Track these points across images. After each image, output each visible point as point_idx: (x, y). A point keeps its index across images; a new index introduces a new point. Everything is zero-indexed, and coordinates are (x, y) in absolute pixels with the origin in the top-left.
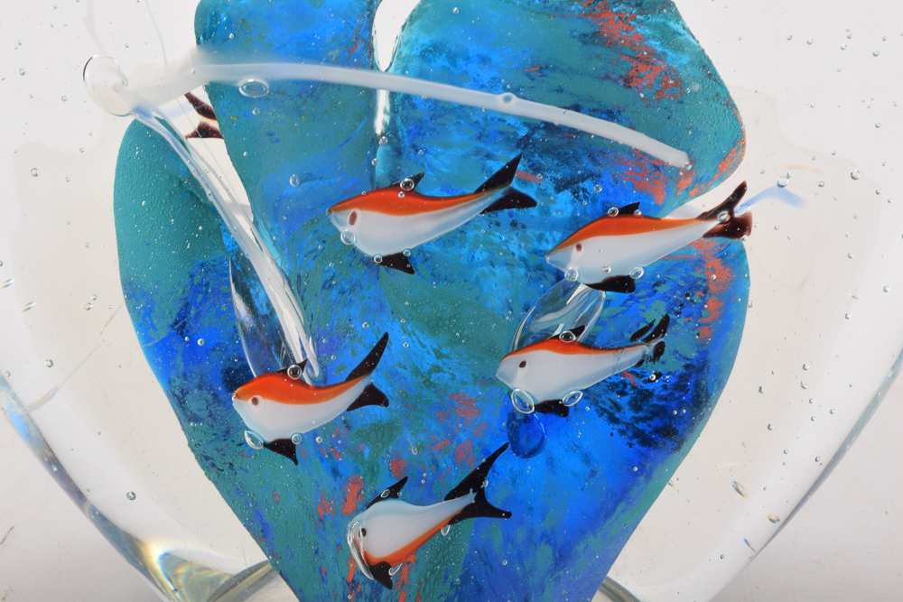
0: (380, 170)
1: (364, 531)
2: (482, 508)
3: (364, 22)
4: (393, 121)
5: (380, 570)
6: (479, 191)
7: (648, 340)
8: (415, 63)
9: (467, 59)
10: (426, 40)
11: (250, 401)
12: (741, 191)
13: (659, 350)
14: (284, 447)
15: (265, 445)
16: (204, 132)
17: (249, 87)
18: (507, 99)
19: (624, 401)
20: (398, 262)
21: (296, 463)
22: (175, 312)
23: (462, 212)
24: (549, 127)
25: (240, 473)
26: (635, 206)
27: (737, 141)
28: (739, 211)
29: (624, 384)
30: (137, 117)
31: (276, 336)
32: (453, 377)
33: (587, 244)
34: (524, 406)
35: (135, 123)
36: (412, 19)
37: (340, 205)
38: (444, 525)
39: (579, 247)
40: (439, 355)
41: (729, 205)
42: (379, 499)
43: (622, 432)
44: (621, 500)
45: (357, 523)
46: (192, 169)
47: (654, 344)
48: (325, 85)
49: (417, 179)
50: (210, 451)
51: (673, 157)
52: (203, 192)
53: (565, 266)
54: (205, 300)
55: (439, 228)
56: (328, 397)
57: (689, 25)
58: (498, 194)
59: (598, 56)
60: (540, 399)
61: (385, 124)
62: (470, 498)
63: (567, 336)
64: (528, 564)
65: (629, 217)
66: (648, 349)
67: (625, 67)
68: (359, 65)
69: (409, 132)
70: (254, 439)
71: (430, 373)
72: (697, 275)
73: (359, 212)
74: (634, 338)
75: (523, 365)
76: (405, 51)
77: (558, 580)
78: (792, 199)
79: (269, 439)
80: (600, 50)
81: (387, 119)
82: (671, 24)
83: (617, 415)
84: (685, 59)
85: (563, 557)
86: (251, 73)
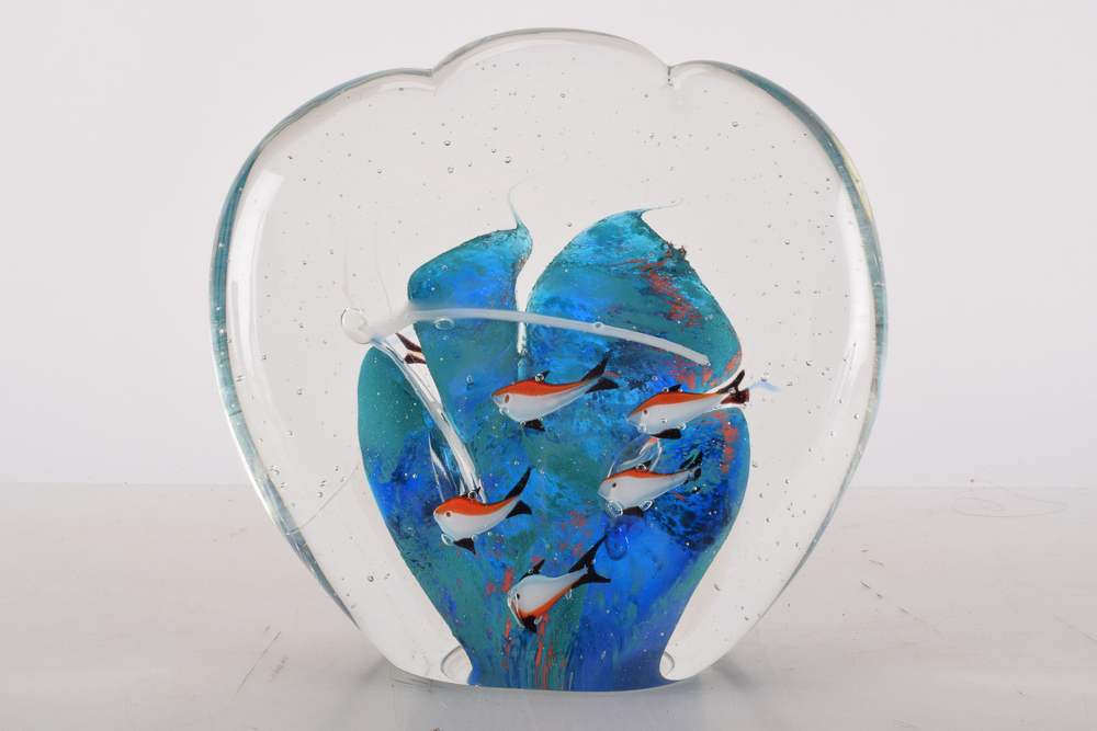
0: (521, 373)
1: (518, 596)
2: (592, 577)
3: (510, 285)
4: (528, 343)
5: (528, 621)
6: (584, 380)
7: (690, 468)
8: (542, 308)
9: (572, 307)
10: (547, 295)
11: (445, 515)
12: (742, 375)
13: (698, 474)
14: (466, 544)
15: (455, 543)
16: (409, 359)
17: (442, 324)
18: (598, 326)
19: (676, 519)
20: (535, 425)
21: (474, 553)
22: (396, 465)
23: (573, 393)
24: (622, 343)
25: (436, 569)
26: (679, 386)
27: (737, 351)
28: (741, 387)
29: (675, 506)
30: (374, 345)
31: (457, 479)
32: (570, 500)
33: (649, 409)
34: (617, 512)
35: (373, 349)
36: (538, 283)
37: (498, 392)
38: (567, 590)
39: (646, 412)
40: (561, 487)
41: (735, 384)
42: (527, 575)
43: (678, 542)
44: (678, 575)
45: (513, 592)
46: (406, 375)
47: (694, 470)
48: (488, 321)
49: (545, 374)
50: (416, 556)
51: (700, 359)
52: (413, 390)
53: (637, 424)
54: (414, 458)
55: (560, 403)
56: (495, 510)
57: (704, 283)
58: (595, 381)
59: (651, 301)
60: (626, 507)
61: (524, 347)
62: (585, 571)
63: (641, 467)
64: (622, 617)
65: (674, 393)
66: (691, 473)
67: (667, 308)
68: (507, 308)
69: (538, 351)
70: (448, 540)
71: (555, 498)
72: (717, 433)
73: (510, 395)
74: (682, 467)
75: (614, 485)
76: (535, 302)
77: (641, 627)
78: (771, 388)
79: (457, 539)
80: (652, 298)
81: (525, 343)
82: (694, 282)
83: (673, 529)
84: (703, 303)
85: (644, 612)
86: (442, 316)
